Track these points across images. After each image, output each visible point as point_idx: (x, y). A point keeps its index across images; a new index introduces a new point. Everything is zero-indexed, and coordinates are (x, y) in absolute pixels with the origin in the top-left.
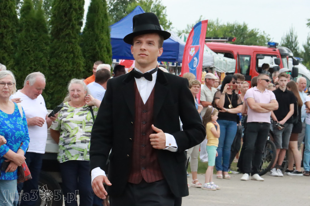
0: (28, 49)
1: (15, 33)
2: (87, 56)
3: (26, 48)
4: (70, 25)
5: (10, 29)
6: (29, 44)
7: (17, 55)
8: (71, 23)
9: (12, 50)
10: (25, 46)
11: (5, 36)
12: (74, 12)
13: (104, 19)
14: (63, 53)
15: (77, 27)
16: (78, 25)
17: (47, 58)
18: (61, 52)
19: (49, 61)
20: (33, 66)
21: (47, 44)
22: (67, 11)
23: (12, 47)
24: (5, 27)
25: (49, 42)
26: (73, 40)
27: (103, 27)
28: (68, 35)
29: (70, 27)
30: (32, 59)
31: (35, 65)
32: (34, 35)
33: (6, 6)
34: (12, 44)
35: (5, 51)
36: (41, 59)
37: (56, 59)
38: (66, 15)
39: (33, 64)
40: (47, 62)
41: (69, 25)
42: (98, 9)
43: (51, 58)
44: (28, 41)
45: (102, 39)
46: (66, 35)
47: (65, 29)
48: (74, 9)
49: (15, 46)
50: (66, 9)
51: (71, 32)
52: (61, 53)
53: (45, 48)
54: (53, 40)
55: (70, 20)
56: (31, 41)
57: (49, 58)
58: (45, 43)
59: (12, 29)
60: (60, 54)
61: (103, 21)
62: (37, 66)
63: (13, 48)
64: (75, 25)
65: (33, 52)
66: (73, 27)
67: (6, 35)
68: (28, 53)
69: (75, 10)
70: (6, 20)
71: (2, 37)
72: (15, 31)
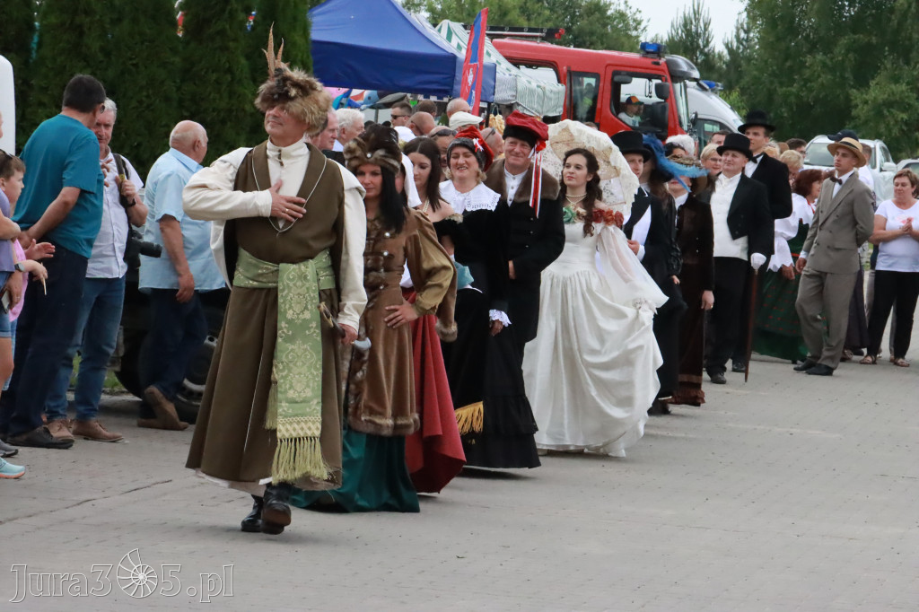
0: (134, 62)
1: (108, 26)
3: (131, 59)
4: (227, 12)
5: (98, 17)
6: (137, 50)
7: (111, 73)
8: (229, 8)
9: (101, 62)
10: (129, 54)
11: (87, 32)
14: (210, 71)
15: (242, 16)
16: (242, 11)
17: (175, 82)
18: (205, 70)
19: (179, 89)
20: (144, 99)
21: (174, 51)
23: (101, 57)
24: (87, 13)
25: (180, 48)
26: (231, 44)
27: (295, 19)
28: (222, 33)
29: (226, 15)
30: (144, 83)
31: (148, 96)
32: (148, 31)
34: (102, 49)
35: (85, 63)
36: (162, 82)
37: (195, 84)
39: (145, 93)
40: (175, 89)
41: (223, 10)
43: (183, 81)
44: (136, 44)
45: (294, 44)
46: (218, 33)
47: (214, 21)
49: (108, 54)
51: (228, 27)
52: (206, 73)
53: (172, 60)
54: (188, 43)
56: (142, 43)
57: (178, 81)
58: (170, 49)
59: (101, 16)
60: (203, 73)
61: (296, 5)
62: (153, 99)
63: (101, 59)
64: (236, 10)
65: (146, 67)
66: (232, 15)
67: (90, 29)
68: (133, 69)
71: (81, 34)
72: (108, 20)
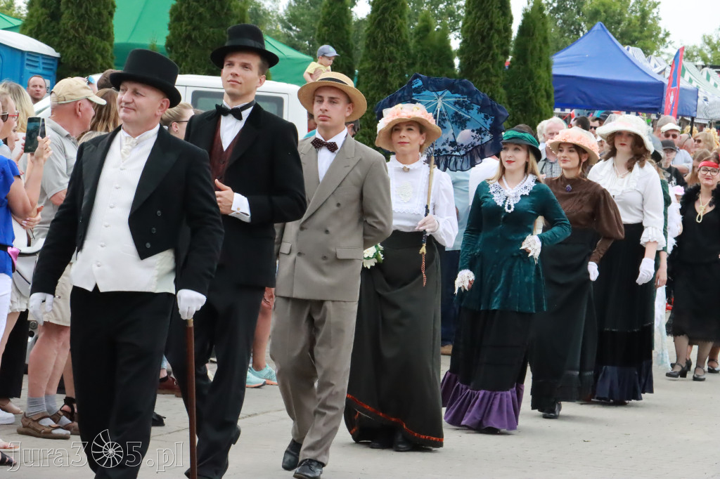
2: (514, 104)
4: (490, 56)
5: (398, 62)
8: (491, 53)
11: (390, 73)
12: (496, 35)
13: (543, 46)
15: (501, 58)
16: (501, 54)
22: (485, 33)
24: (390, 60)
26: (494, 79)
27: (540, 59)
28: (486, 71)
29: (490, 58)
33: (393, 27)
38: (483, 40)
41: (487, 55)
42: (534, 29)
45: (539, 77)
46: (483, 71)
47: (481, 62)
48: (496, 30)
50: (483, 31)
51: (491, 66)
55: (490, 48)
59: (400, 62)
61: (541, 49)
64: (497, 55)
66: (494, 59)
67: (392, 71)
69: (499, 32)
70: (391, 48)
71: (386, 74)
72: (405, 64)
